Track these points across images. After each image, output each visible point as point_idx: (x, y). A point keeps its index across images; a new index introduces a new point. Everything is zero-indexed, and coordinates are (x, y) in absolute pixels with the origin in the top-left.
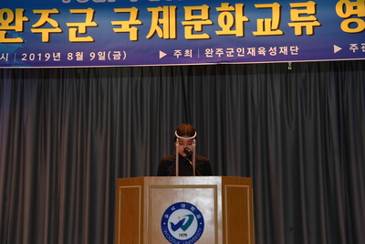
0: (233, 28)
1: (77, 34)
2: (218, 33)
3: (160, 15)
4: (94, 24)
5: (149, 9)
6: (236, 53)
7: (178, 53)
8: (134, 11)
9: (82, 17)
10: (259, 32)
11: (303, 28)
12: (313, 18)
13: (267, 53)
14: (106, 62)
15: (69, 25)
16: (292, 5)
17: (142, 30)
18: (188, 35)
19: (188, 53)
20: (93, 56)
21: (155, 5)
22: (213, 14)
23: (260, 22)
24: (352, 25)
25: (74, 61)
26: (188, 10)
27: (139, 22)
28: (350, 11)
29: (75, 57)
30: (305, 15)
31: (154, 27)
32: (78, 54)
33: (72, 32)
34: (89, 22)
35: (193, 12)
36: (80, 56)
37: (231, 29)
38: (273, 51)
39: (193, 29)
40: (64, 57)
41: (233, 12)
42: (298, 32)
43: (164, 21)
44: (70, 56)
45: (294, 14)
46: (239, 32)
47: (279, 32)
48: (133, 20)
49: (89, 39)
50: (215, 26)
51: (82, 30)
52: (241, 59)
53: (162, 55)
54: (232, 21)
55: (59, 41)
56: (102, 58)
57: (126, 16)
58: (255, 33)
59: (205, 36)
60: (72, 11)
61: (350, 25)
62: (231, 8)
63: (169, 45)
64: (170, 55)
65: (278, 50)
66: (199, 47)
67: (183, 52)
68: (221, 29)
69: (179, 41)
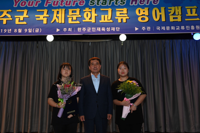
0: (90, 19)
1: (19, 21)
2: (84, 21)
3: (58, 13)
4: (27, 16)
5: (53, 10)
6: (91, 30)
7: (65, 29)
8: (46, 11)
9: (22, 13)
10: (102, 21)
11: (122, 20)
12: (126, 15)
13: (106, 30)
14: (32, 33)
15: (16, 16)
16: (117, 9)
17: (49, 19)
18: (70, 21)
19: (70, 30)
20: (26, 30)
21: (55, 8)
22: (81, 12)
23: (103, 16)
24: (143, 19)
25: (17, 33)
26: (70, 11)
27: (48, 16)
28: (142, 13)
29: (18, 31)
30: (123, 14)
31: (55, 18)
32: (19, 30)
33: (17, 20)
34: (25, 15)
35: (73, 12)
36: (20, 31)
37: (89, 19)
38: (108, 29)
39: (72, 19)
40: (13, 31)
41: (91, 12)
42: (119, 21)
43: (59, 15)
44: (15, 31)
45: (118, 14)
46: (93, 21)
47: (111, 21)
48: (45, 15)
49: (25, 23)
50: (82, 17)
51: (21, 19)
52: (94, 33)
53: (58, 30)
54: (90, 16)
55: (11, 24)
56: (30, 31)
57: (42, 13)
58: (100, 21)
59: (78, 22)
60: (18, 11)
61: (142, 19)
62: (90, 10)
63: (61, 26)
64: (62, 30)
65: (111, 29)
66: (75, 27)
67: (67, 29)
68: (85, 19)
69: (66, 24)
